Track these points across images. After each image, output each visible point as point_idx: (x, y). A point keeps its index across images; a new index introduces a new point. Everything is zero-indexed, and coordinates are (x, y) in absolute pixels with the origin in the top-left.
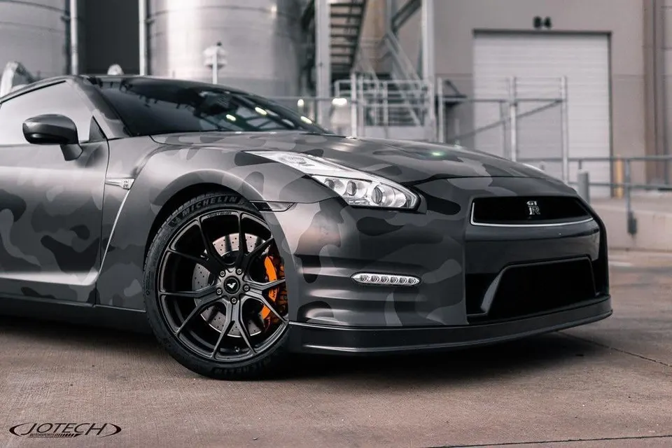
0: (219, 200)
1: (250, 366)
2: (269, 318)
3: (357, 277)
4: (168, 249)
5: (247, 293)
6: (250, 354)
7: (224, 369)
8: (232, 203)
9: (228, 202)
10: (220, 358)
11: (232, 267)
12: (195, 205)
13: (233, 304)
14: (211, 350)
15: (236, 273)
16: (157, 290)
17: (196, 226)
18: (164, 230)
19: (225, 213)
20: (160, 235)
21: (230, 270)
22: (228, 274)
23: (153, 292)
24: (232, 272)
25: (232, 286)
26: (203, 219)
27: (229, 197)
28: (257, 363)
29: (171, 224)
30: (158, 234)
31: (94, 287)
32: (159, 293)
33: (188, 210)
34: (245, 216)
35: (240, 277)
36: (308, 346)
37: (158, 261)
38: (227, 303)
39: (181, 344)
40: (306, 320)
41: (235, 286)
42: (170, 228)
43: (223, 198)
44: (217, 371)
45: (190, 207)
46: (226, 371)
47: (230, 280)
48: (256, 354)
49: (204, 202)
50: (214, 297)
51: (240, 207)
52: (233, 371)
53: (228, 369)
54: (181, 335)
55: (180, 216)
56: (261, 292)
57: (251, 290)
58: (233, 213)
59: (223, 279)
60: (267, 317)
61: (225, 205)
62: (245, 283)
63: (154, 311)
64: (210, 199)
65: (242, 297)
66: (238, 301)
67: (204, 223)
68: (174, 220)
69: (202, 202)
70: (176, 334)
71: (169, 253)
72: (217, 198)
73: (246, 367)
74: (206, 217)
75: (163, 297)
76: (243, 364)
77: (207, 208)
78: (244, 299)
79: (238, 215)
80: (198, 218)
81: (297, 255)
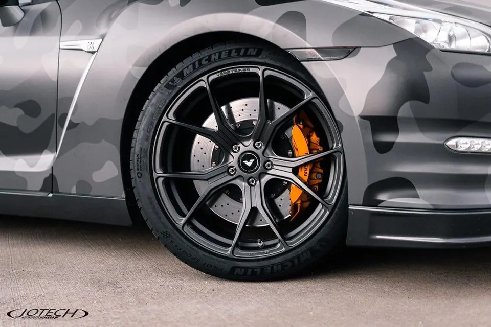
0: (233, 53)
1: (282, 264)
2: (299, 202)
3: (451, 143)
4: (165, 118)
5: (270, 172)
6: (280, 248)
7: (246, 268)
8: (250, 56)
9: (245, 55)
10: (240, 254)
11: (249, 138)
12: (200, 61)
13: (251, 186)
14: (228, 246)
15: (254, 145)
16: (151, 170)
17: (201, 89)
18: (158, 94)
19: (241, 70)
20: (154, 101)
21: (246, 143)
22: (243, 149)
23: (146, 174)
24: (247, 145)
25: (249, 164)
26: (211, 79)
27: (247, 50)
28: (292, 260)
29: (168, 87)
30: (151, 100)
31: (50, 172)
32: (155, 176)
33: (191, 67)
34: (268, 73)
35: (259, 152)
36: (378, 237)
37: (152, 134)
38: (243, 185)
39: (187, 238)
40: (377, 203)
41: (254, 164)
42: (167, 92)
43: (238, 51)
44: (237, 271)
45: (194, 64)
46: (250, 271)
47: (247, 156)
48: (289, 248)
49: (213, 56)
50: (226, 179)
51: (263, 61)
52: (259, 270)
53: (253, 269)
54: (186, 227)
55: (181, 75)
56: (290, 170)
57: (275, 167)
58: (252, 70)
59: (236, 156)
60: (297, 201)
61: (242, 60)
62: (266, 159)
63: (150, 198)
64: (220, 53)
65: (263, 177)
66: (258, 183)
67: (213, 84)
68: (173, 80)
69: (210, 56)
70: (179, 227)
71: (166, 124)
72: (230, 51)
73: (277, 265)
74: (215, 76)
75: (160, 180)
76: (272, 261)
77: (216, 64)
78: (266, 178)
79: (260, 73)
80: (204, 78)
81: (363, 117)
